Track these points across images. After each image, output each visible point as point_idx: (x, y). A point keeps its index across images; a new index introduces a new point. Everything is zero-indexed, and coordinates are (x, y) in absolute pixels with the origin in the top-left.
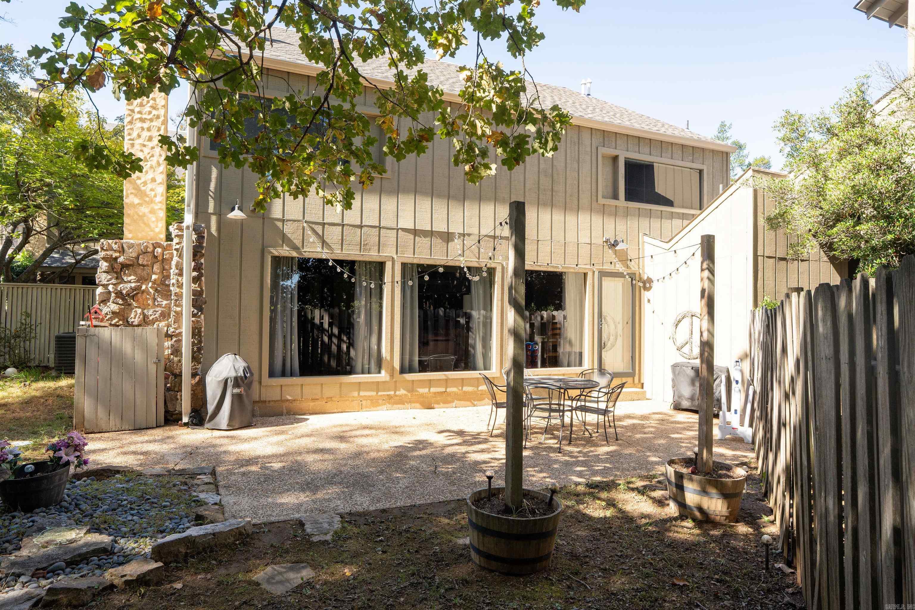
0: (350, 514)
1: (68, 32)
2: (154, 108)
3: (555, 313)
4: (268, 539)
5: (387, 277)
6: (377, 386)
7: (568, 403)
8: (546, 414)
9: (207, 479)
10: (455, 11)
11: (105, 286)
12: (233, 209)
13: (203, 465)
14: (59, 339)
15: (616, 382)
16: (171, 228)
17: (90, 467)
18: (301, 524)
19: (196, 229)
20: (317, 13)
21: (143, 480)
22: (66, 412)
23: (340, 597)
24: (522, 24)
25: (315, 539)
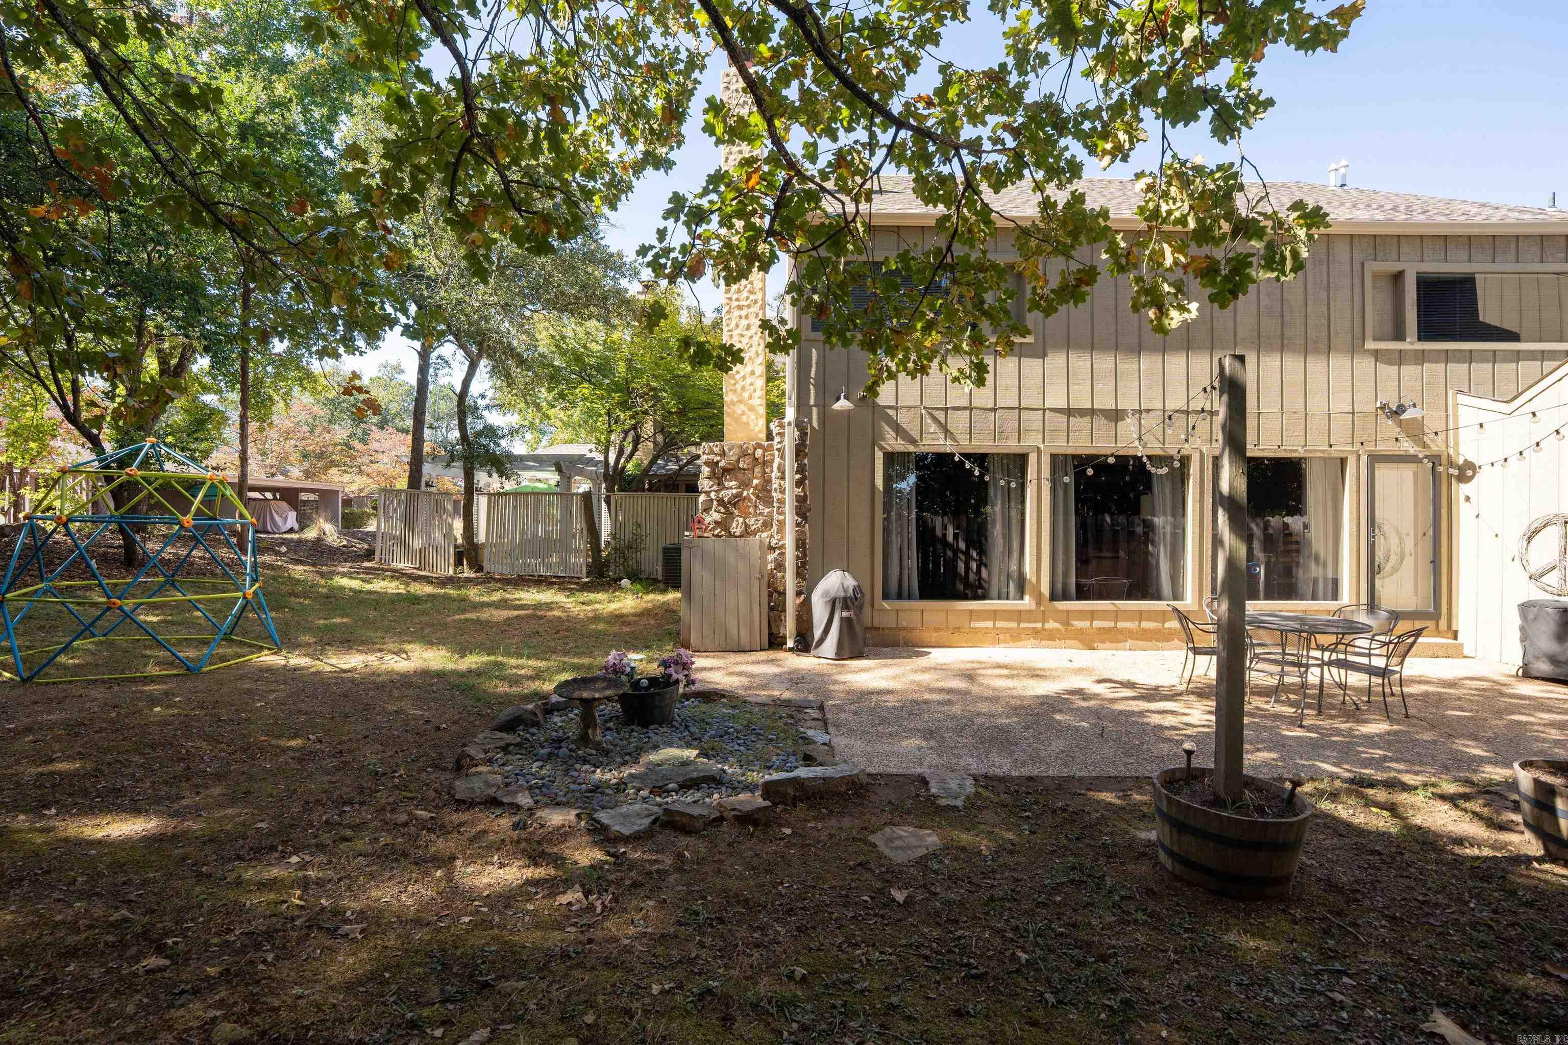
0: (986, 777)
1: (670, 223)
2: (751, 292)
3: (1289, 520)
4: (886, 794)
5: (1031, 473)
6: (1018, 616)
7: (1317, 654)
8: (1276, 669)
9: (815, 714)
10: (1127, 97)
11: (708, 493)
12: (838, 399)
13: (811, 697)
14: (666, 550)
15: (1403, 627)
16: (772, 426)
17: (697, 687)
18: (923, 781)
19: (799, 425)
20: (935, 143)
21: (749, 708)
22: (673, 627)
23: (975, 880)
24: (1235, 92)
25: (943, 802)
